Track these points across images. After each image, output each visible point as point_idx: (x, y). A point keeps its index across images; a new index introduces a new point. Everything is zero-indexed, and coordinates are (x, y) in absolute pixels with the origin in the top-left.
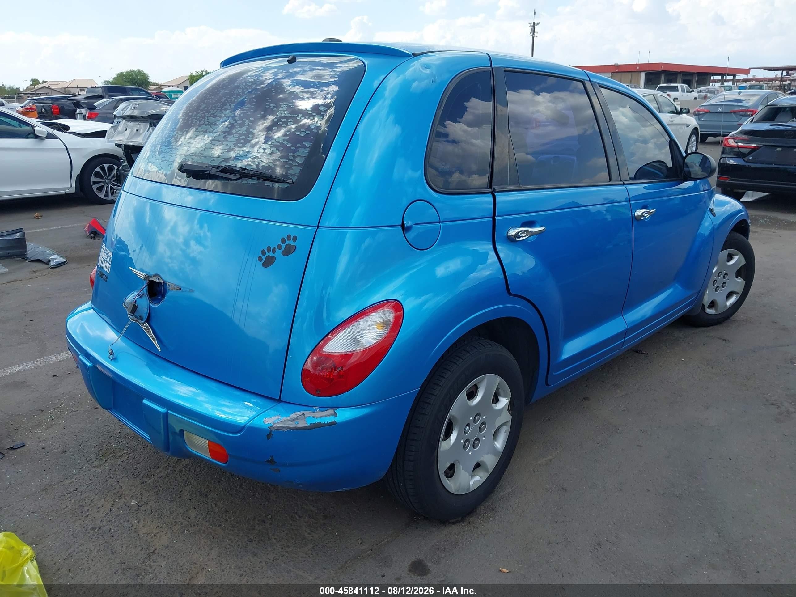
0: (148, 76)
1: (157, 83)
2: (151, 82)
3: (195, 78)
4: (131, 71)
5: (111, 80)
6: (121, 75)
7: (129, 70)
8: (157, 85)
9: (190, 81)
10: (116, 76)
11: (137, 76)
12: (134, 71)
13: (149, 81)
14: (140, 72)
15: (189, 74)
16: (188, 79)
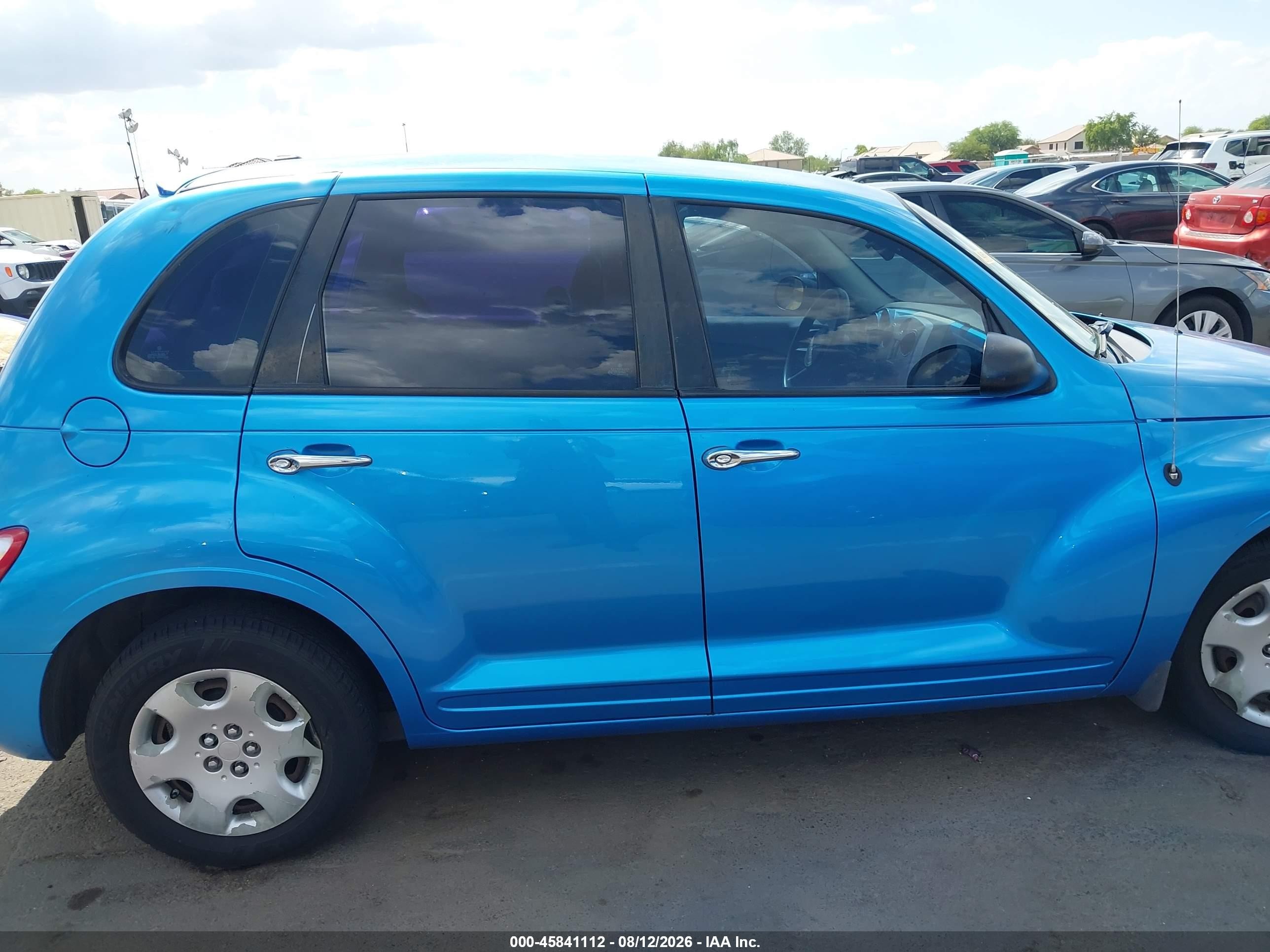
0: (1018, 131)
1: (1032, 141)
2: (1021, 140)
3: (1096, 127)
4: (992, 125)
5: (960, 141)
6: (976, 132)
7: (988, 124)
8: (1033, 143)
9: (1086, 134)
10: (969, 135)
11: (1000, 132)
12: (996, 125)
13: (1018, 138)
14: (1006, 125)
15: (1086, 123)
16: (1084, 131)
